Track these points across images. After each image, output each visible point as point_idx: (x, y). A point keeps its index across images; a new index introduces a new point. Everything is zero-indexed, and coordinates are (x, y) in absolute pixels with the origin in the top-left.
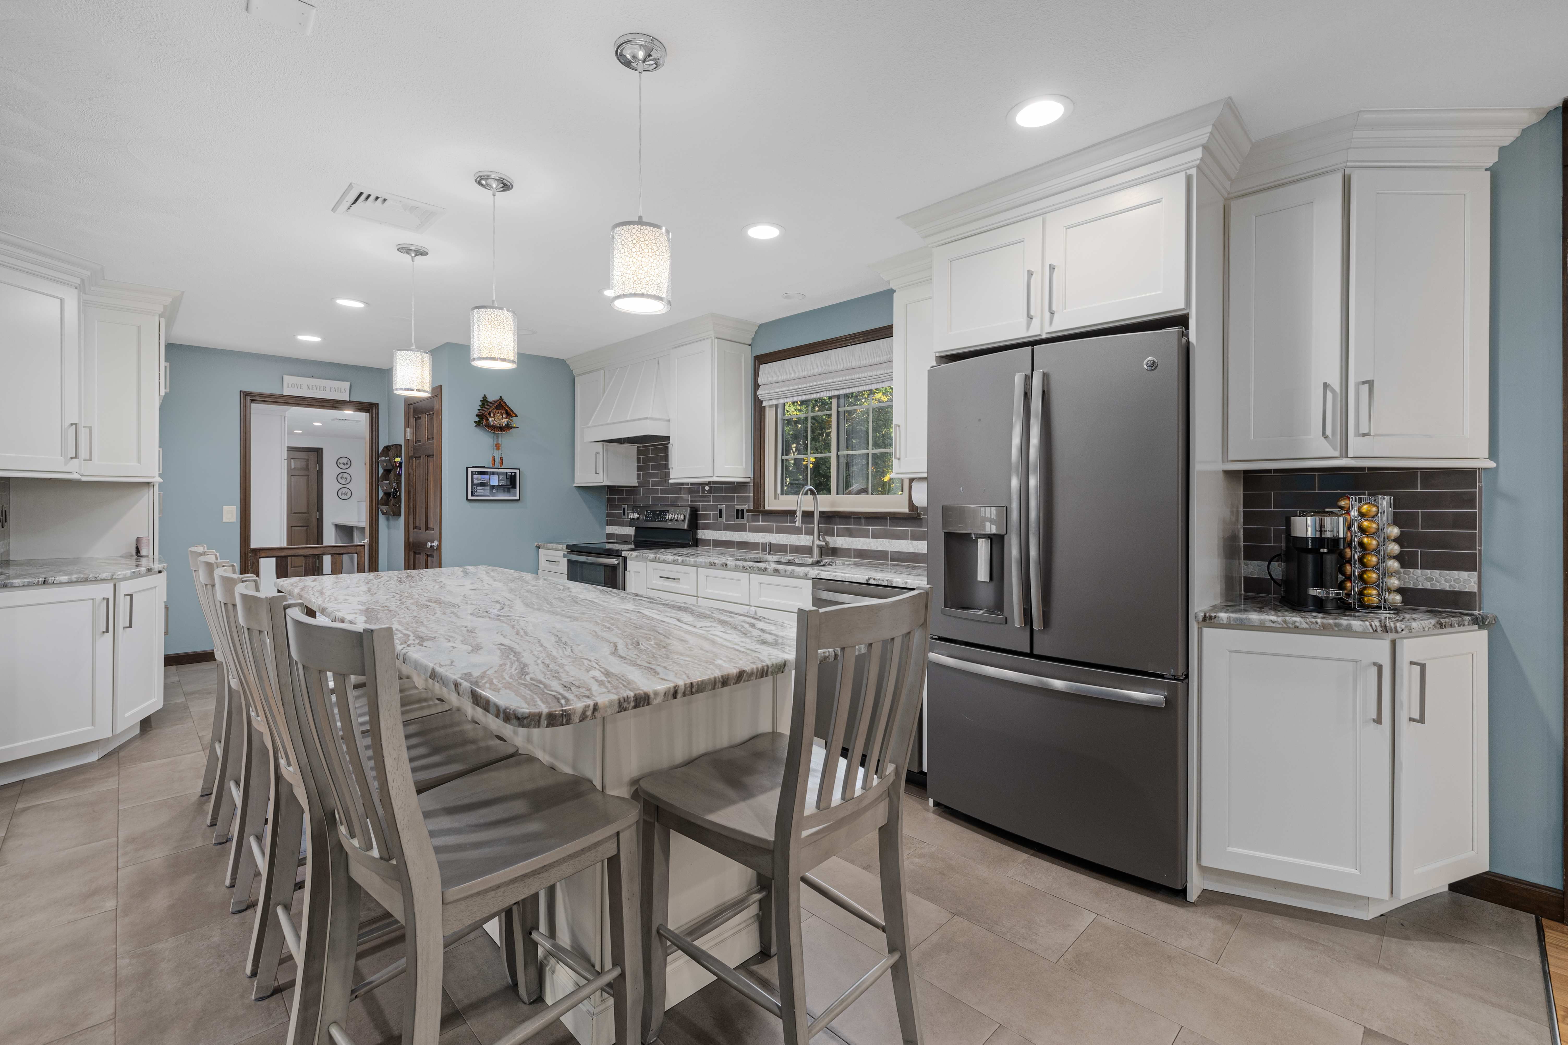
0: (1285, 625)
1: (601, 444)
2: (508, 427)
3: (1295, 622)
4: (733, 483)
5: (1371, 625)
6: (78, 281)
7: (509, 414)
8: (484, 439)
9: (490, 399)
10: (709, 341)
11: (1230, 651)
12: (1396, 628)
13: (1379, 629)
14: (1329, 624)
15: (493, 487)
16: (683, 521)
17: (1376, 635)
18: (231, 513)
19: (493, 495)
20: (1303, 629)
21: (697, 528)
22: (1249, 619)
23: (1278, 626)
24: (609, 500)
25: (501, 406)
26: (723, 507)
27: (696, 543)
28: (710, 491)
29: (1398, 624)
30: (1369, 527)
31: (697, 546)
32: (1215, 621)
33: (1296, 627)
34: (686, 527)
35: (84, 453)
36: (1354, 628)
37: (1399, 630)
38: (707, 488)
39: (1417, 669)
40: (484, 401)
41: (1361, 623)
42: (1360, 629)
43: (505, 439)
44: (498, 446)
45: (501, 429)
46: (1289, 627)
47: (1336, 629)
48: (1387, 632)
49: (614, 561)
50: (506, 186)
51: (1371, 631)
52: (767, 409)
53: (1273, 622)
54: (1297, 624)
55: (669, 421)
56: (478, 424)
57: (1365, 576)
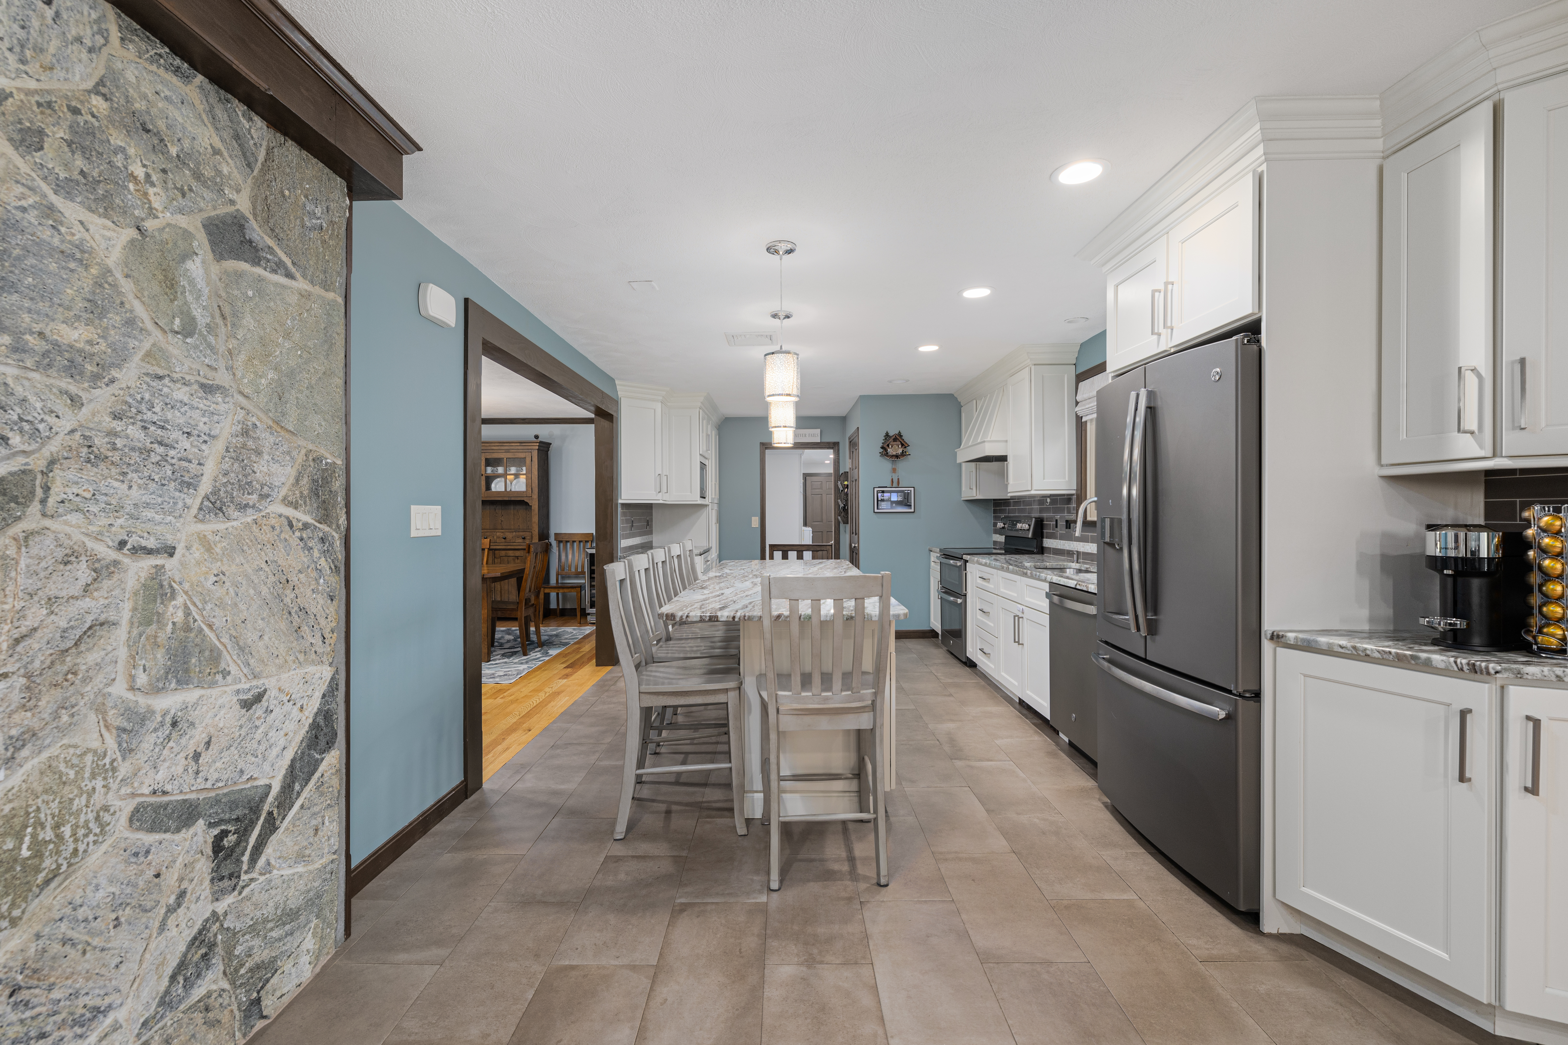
0: (1354, 652)
1: (973, 464)
2: (903, 454)
3: (1365, 649)
4: (1064, 495)
5: (1456, 662)
6: (661, 398)
7: (904, 445)
8: (886, 465)
9: (891, 434)
10: (1027, 369)
11: (1305, 676)
12: (1487, 668)
13: (1465, 668)
14: (1405, 655)
15: (893, 502)
16: (1028, 530)
17: (1461, 674)
18: (755, 522)
19: (892, 508)
20: (1375, 658)
21: (1042, 537)
22: (1316, 641)
23: (1347, 652)
24: (995, 512)
25: (898, 438)
26: (1058, 517)
27: (1042, 550)
28: (1051, 503)
29: (1491, 665)
30: (1552, 546)
31: (1042, 553)
32: (1283, 640)
33: (1367, 655)
34: (1030, 536)
35: (664, 489)
36: (1433, 663)
37: (1492, 672)
38: (1048, 500)
39: (1531, 724)
40: (887, 435)
41: (1444, 658)
42: (1442, 666)
43: (902, 465)
44: (894, 470)
45: (897, 456)
46: (1359, 655)
47: (1413, 662)
48: (1476, 672)
49: (959, 563)
50: (787, 317)
51: (1456, 669)
52: (1088, 424)
53: (1342, 647)
54: (1368, 652)
55: (1006, 441)
56: (882, 455)
57: (1545, 609)
